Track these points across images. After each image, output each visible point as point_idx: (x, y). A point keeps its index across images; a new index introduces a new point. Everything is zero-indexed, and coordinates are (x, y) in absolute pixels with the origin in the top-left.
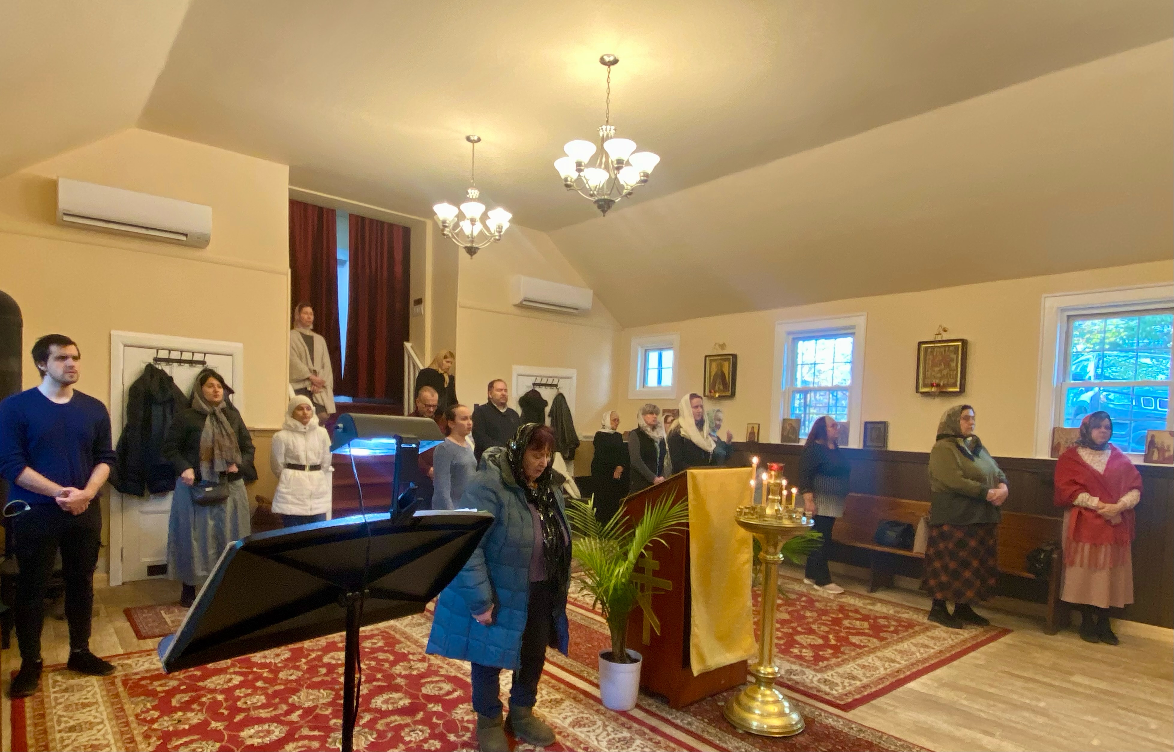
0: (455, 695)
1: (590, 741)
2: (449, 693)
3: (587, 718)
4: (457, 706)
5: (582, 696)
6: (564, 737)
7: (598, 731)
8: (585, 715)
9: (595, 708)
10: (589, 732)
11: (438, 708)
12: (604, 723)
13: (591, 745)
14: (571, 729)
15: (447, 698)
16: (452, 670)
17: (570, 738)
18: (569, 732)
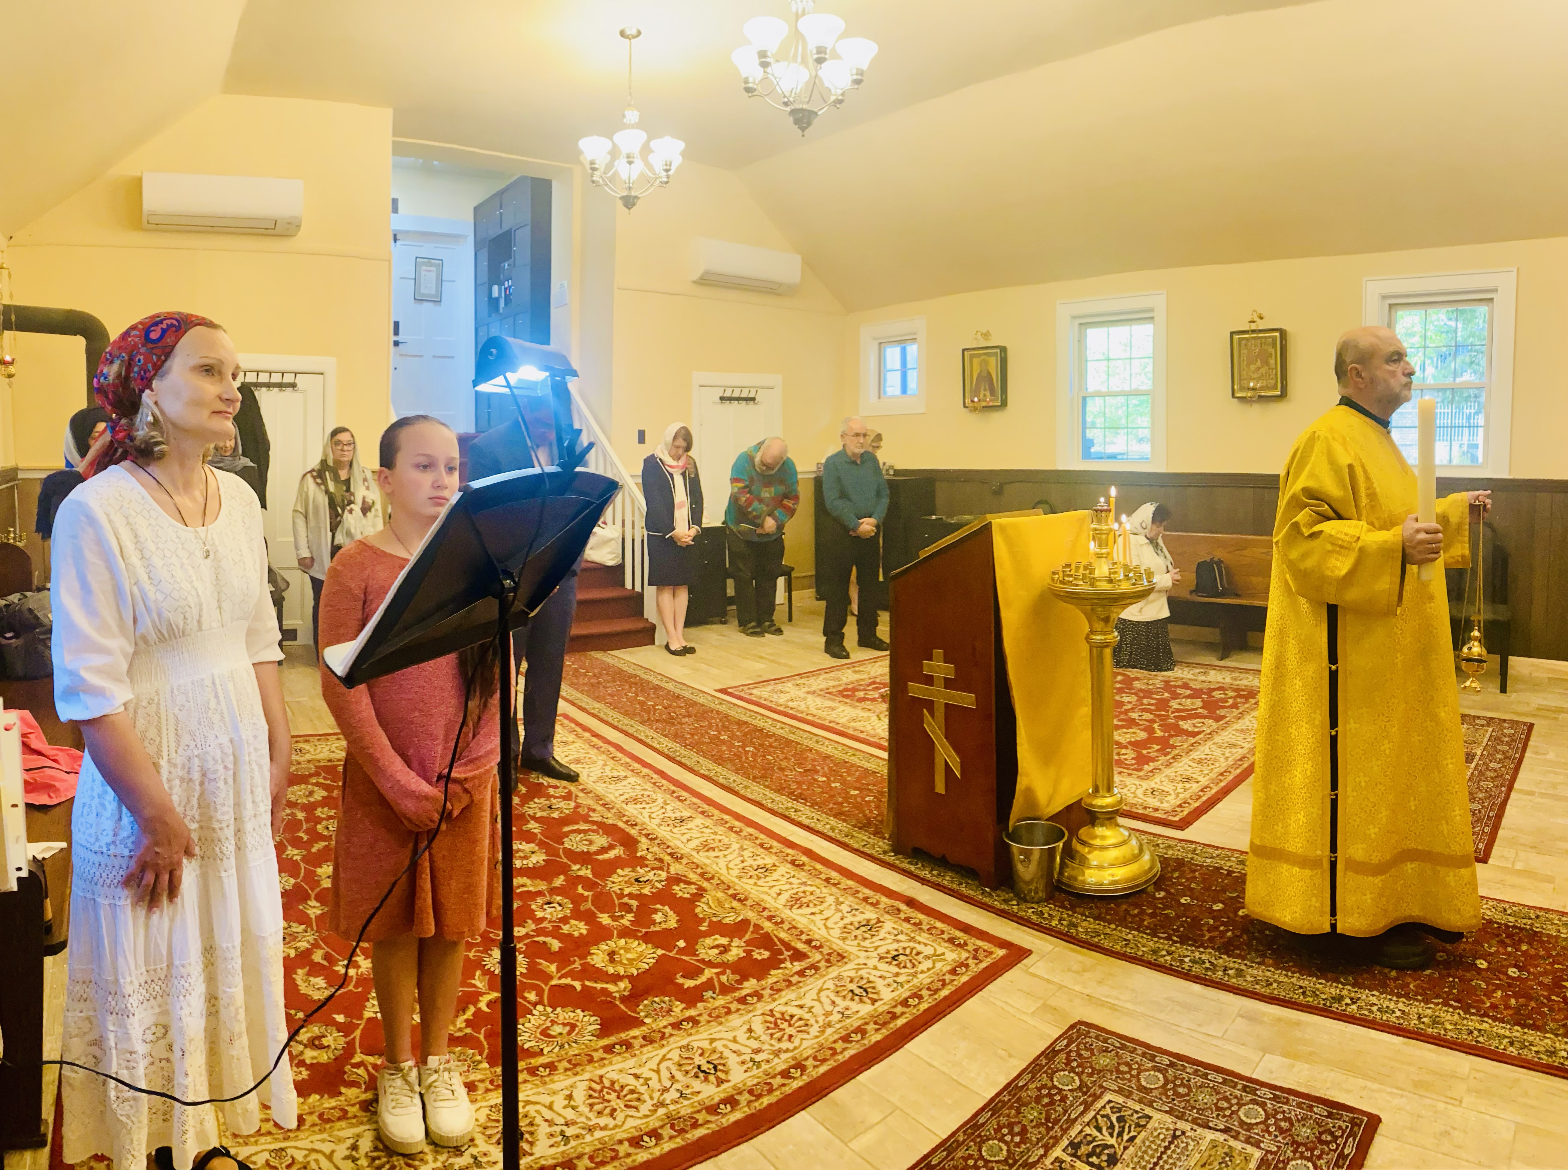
0: (612, 854)
1: (815, 929)
2: (603, 850)
3: (812, 893)
4: (615, 872)
5: (804, 859)
6: (776, 923)
7: (827, 914)
8: (809, 889)
9: (823, 876)
10: (813, 914)
11: (586, 872)
12: (837, 899)
13: (816, 937)
14: (788, 911)
15: (600, 857)
16: (609, 815)
17: (786, 926)
18: (783, 916)
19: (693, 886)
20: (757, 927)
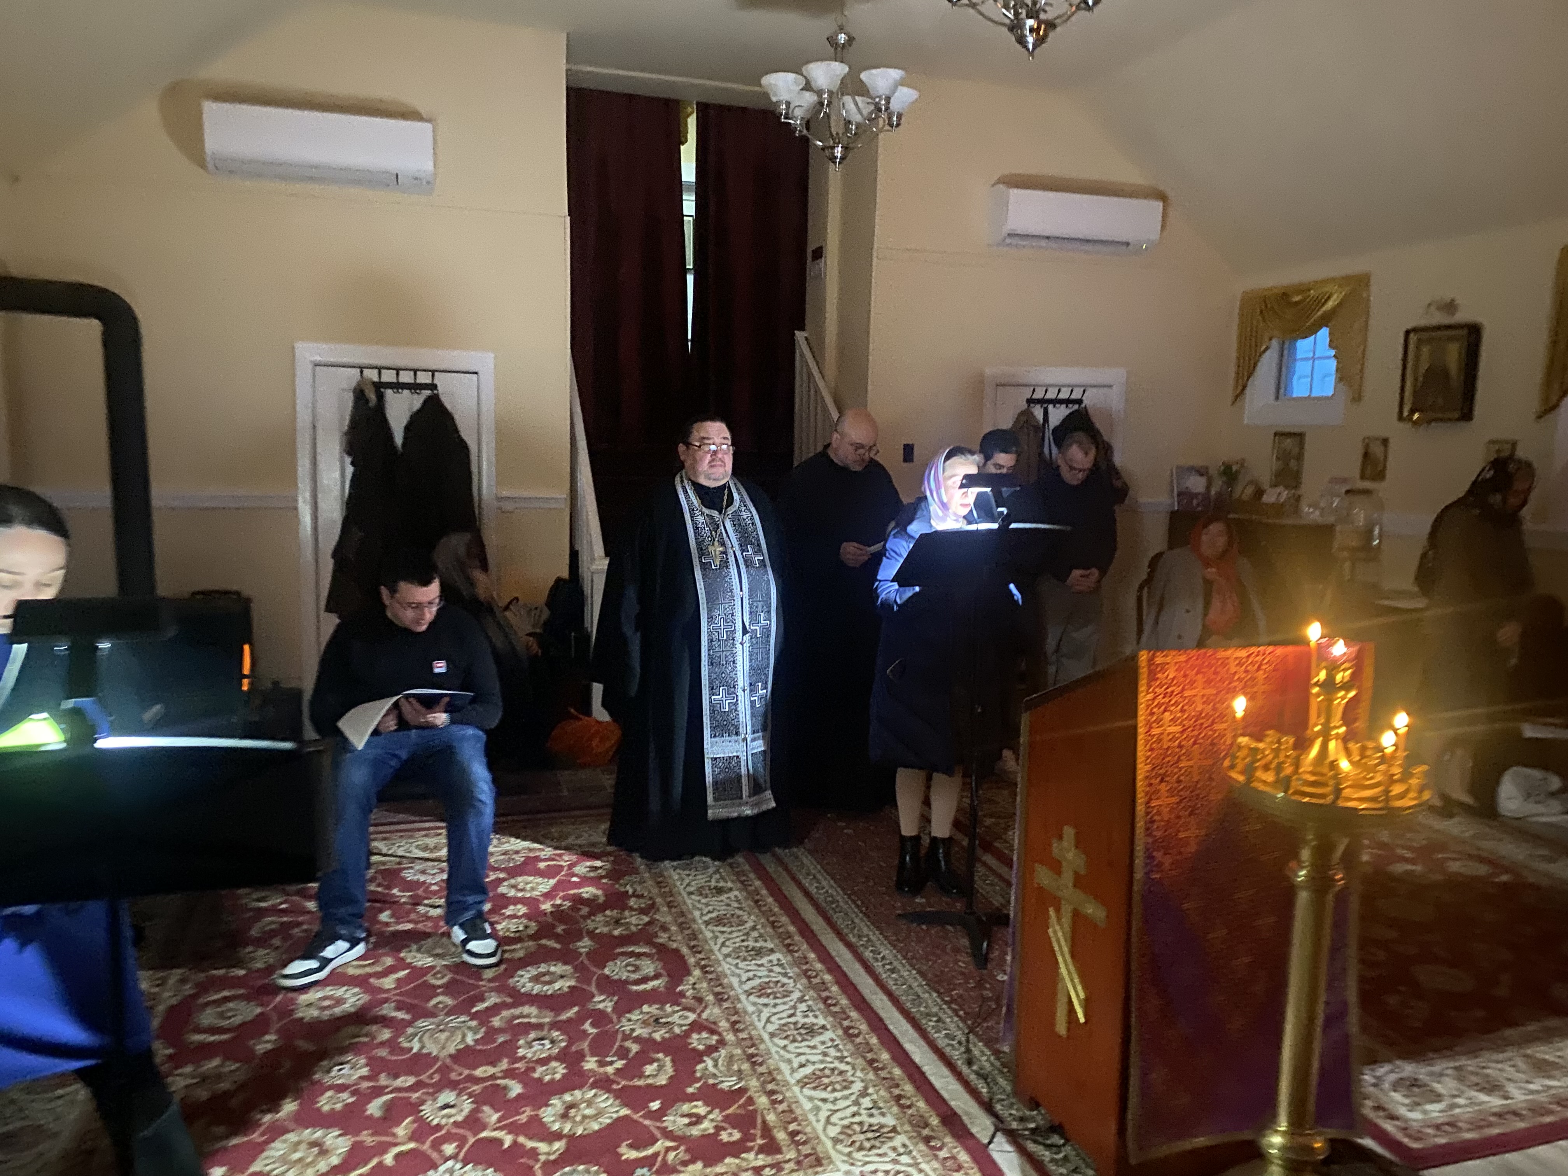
0: (650, 985)
2: (644, 980)
11: (608, 1005)
15: (635, 988)
16: (679, 937)
19: (715, 1037)
20: (751, 1100)
